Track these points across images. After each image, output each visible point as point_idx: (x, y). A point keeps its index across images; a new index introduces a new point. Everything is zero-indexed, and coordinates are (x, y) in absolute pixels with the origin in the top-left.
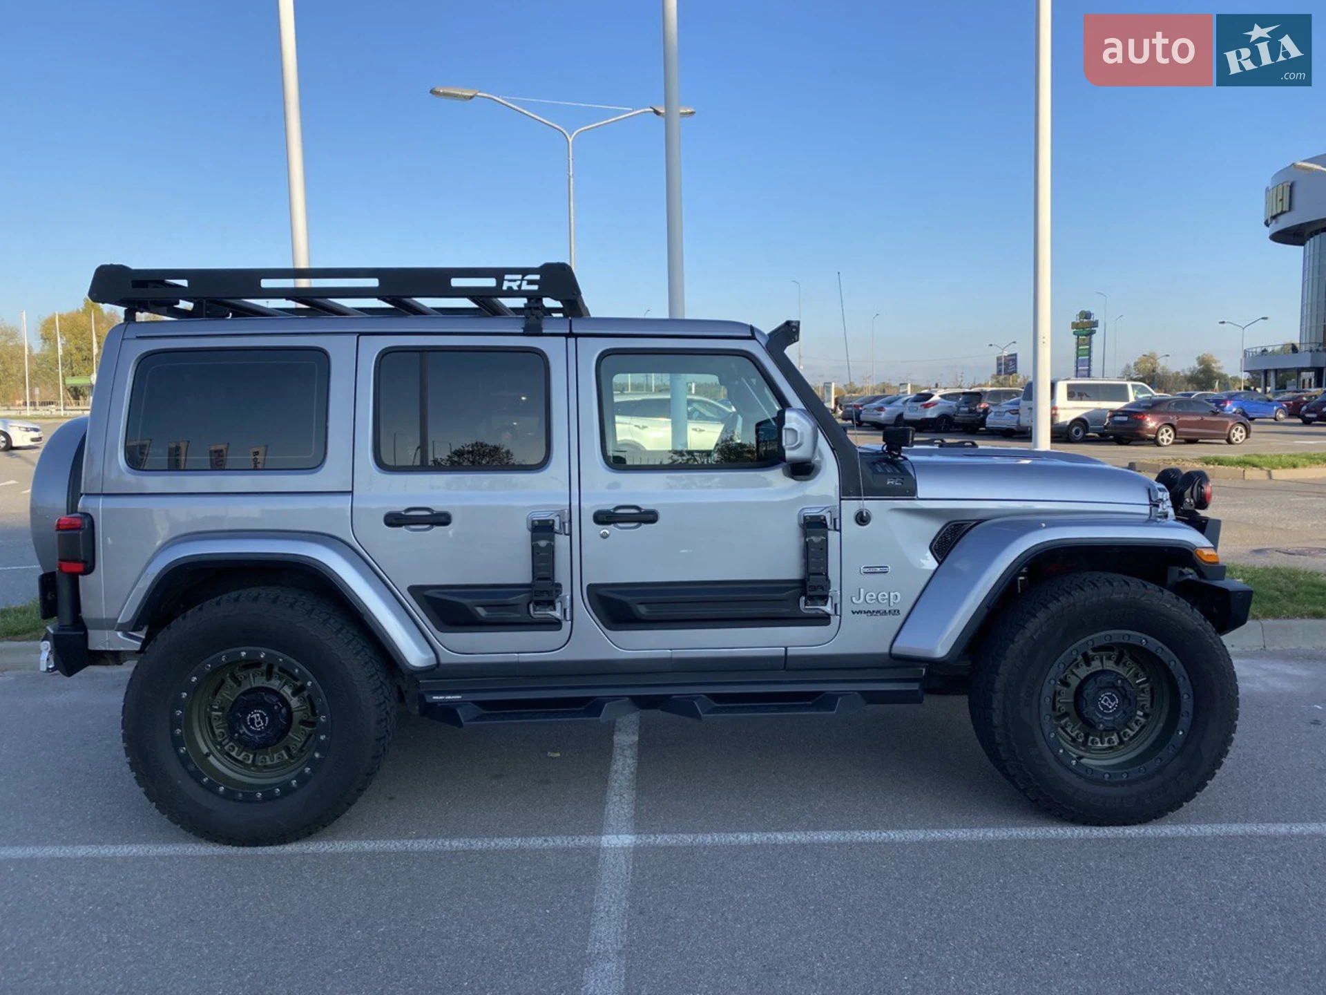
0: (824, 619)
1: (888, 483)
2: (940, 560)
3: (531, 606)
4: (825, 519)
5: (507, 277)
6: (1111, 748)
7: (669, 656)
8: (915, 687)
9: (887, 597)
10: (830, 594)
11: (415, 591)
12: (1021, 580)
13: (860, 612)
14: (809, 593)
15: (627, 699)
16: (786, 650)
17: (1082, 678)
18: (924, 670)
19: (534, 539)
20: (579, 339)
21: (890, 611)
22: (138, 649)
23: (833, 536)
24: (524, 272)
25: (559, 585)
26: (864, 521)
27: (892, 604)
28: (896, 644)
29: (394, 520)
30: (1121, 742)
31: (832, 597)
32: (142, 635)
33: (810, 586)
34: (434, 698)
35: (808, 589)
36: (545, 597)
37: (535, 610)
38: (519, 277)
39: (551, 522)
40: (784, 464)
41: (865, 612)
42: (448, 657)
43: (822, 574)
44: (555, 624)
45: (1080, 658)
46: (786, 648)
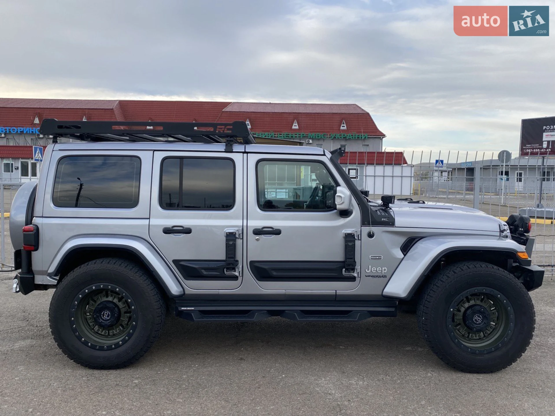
0: (353, 279)
1: (382, 220)
2: (405, 253)
3: (225, 270)
4: (354, 235)
5: (218, 127)
6: (480, 339)
7: (284, 293)
8: (393, 309)
9: (381, 270)
10: (356, 268)
11: (176, 262)
12: (442, 264)
13: (369, 276)
14: (346, 267)
15: (266, 311)
16: (336, 292)
17: (466, 308)
18: (397, 302)
19: (227, 240)
20: (248, 154)
21: (382, 276)
22: (55, 284)
23: (357, 243)
24: (226, 125)
25: (237, 261)
26: (372, 236)
27: (383, 273)
28: (385, 290)
29: (168, 231)
30: (485, 336)
31: (356, 269)
32: (58, 278)
33: (347, 264)
34: (182, 308)
35: (346, 266)
36: (231, 266)
37: (226, 271)
38: (224, 127)
39: (234, 233)
40: (335, 211)
41: (371, 276)
42: (189, 291)
43: (352, 259)
44: (235, 278)
45: (465, 299)
46: (336, 291)
